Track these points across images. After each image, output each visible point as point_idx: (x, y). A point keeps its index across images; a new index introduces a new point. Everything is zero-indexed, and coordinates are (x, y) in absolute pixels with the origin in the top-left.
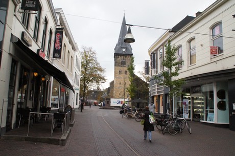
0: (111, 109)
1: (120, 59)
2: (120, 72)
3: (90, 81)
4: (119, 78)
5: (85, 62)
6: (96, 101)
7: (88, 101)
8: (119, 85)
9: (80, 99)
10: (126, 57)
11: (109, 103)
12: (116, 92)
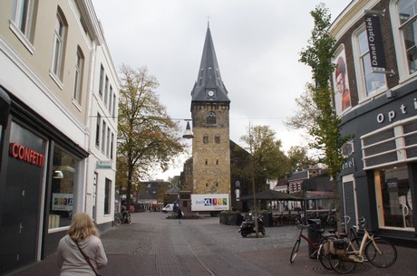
0: (193, 218)
1: (204, 112)
2: (206, 139)
3: (143, 151)
4: (204, 150)
5: (130, 106)
6: (155, 202)
7: (140, 202)
8: (203, 166)
9: (117, 197)
10: (217, 107)
11: (187, 204)
12: (198, 182)
